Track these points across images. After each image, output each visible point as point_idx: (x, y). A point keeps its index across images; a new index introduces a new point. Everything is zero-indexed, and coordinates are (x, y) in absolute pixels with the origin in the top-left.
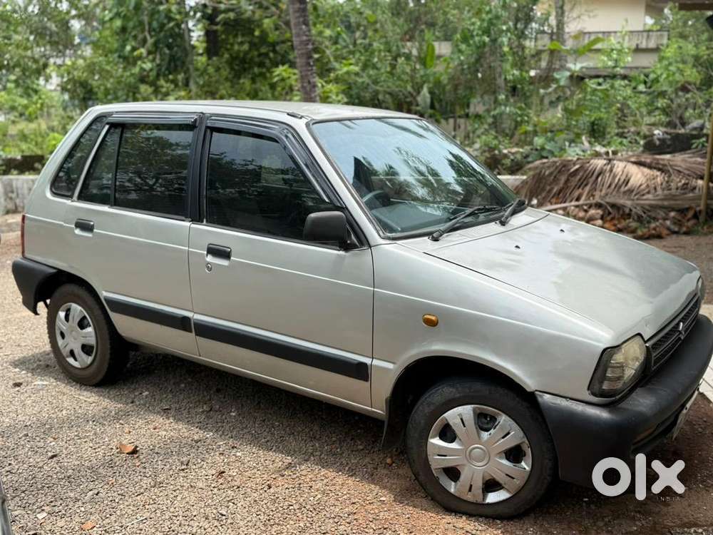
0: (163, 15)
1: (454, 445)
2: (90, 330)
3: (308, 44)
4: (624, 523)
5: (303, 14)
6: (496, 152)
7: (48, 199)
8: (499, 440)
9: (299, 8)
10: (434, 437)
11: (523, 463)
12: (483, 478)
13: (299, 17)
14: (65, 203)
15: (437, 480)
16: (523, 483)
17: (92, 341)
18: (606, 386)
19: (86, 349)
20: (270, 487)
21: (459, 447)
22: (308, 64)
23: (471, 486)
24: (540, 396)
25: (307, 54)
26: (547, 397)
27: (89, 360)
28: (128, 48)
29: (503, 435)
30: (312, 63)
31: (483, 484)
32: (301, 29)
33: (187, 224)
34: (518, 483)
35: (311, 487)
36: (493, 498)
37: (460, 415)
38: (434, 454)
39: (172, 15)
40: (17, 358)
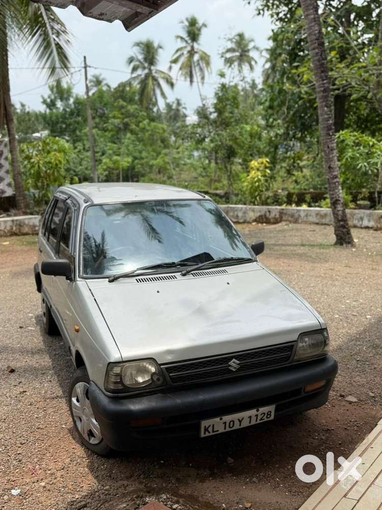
0: (297, 95)
1: (78, 404)
3: (328, 120)
5: (326, 100)
9: (323, 96)
10: (73, 398)
13: (323, 102)
18: (111, 386)
21: (80, 406)
22: (328, 134)
24: (92, 384)
25: (327, 127)
28: (271, 120)
30: (331, 134)
32: (324, 110)
33: (53, 257)
37: (80, 387)
39: (302, 96)
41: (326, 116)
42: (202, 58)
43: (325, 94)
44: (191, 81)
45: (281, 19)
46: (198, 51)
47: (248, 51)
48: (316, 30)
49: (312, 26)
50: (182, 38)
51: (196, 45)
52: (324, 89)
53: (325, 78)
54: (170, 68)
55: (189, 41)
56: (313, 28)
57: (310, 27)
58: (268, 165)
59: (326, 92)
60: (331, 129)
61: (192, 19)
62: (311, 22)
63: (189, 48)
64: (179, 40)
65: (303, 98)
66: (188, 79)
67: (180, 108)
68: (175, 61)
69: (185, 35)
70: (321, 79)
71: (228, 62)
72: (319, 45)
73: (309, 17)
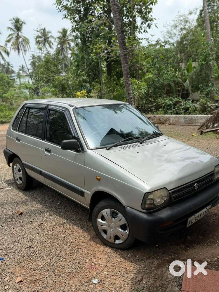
1: (104, 222)
2: (21, 172)
3: (127, 70)
4: (165, 256)
6: (206, 105)
7: (11, 130)
8: (118, 222)
10: (99, 219)
11: (126, 231)
12: (114, 235)
13: (124, 61)
14: (14, 132)
15: (100, 233)
16: (126, 238)
17: (22, 176)
18: (147, 206)
19: (20, 178)
20: (53, 230)
21: (106, 223)
22: (128, 77)
23: (110, 237)
24: (126, 208)
25: (127, 73)
26: (128, 208)
27: (21, 182)
28: (79, 72)
29: (119, 220)
31: (114, 237)
32: (125, 65)
33: (41, 141)
34: (125, 237)
35: (66, 232)
36: (117, 242)
37: (106, 212)
38: (99, 225)
40: (7, 180)
41: (126, 68)
42: (24, 40)
43: (125, 57)
44: (19, 52)
45: (76, 21)
46: (22, 36)
47: (48, 38)
48: (120, 24)
49: (118, 22)
50: (11, 29)
51: (20, 33)
52: (125, 54)
53: (125, 49)
54: (6, 45)
55: (16, 31)
56: (118, 23)
57: (117, 22)
58: (86, 94)
59: (126, 56)
60: (128, 75)
61: (17, 19)
62: (118, 20)
63: (16, 35)
64: (9, 30)
65: (94, 61)
66: (17, 51)
67: (9, 67)
68: (8, 41)
69: (13, 27)
70: (123, 49)
71: (38, 43)
72: (121, 31)
73: (116, 17)
